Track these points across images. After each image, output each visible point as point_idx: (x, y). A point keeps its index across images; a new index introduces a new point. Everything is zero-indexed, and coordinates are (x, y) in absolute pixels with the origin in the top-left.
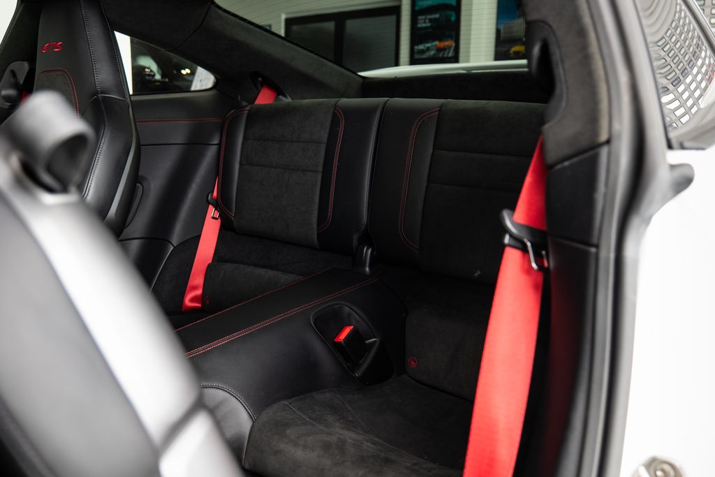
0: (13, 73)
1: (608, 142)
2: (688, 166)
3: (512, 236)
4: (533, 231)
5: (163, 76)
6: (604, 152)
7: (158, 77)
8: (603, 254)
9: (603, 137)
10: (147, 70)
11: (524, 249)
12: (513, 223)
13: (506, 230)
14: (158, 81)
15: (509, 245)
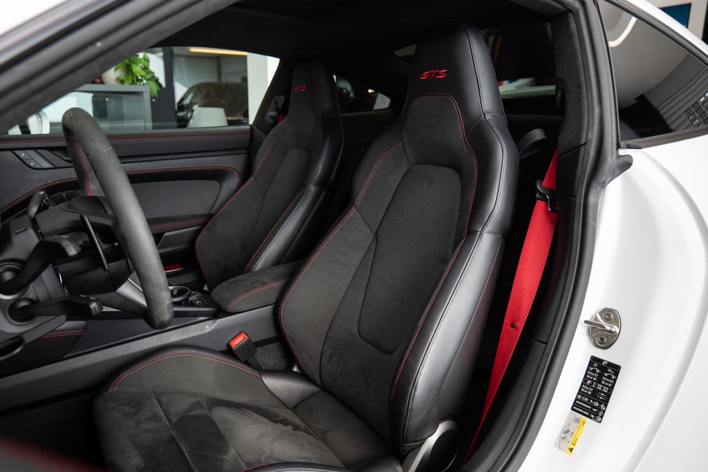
0: (276, 102)
1: (585, 144)
2: (630, 156)
3: (540, 193)
4: (551, 191)
5: (355, 95)
6: (583, 149)
7: (352, 95)
8: (578, 201)
9: (583, 141)
10: (345, 91)
11: (546, 200)
12: (541, 187)
13: (537, 191)
14: (351, 98)
15: (539, 199)
